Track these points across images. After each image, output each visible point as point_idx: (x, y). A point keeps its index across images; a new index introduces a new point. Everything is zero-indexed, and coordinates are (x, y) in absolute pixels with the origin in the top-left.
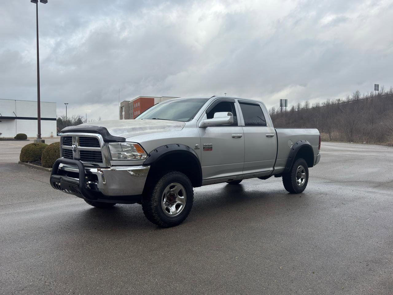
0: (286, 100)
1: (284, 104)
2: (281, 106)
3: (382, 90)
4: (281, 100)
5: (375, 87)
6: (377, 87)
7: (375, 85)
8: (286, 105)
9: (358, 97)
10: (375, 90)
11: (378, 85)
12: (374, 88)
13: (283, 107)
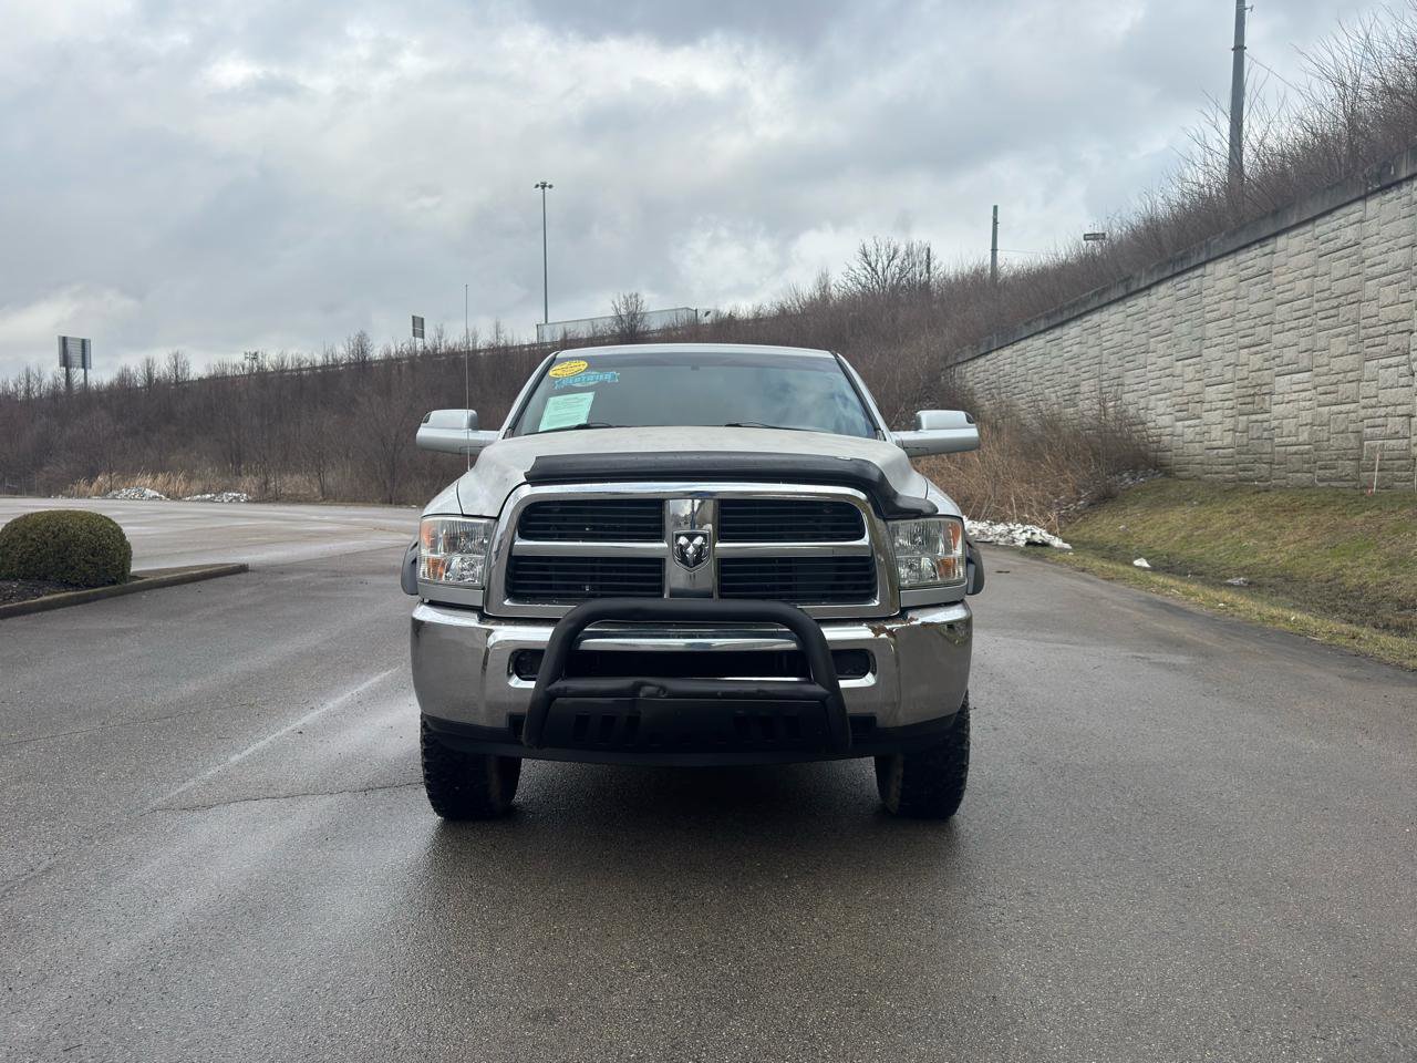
0: (83, 341)
1: (76, 358)
2: (66, 362)
3: (440, 338)
4: (64, 341)
5: (414, 325)
6: (418, 325)
7: (413, 317)
8: (88, 356)
9: (363, 352)
10: (414, 335)
11: (422, 319)
12: (411, 327)
13: (72, 370)
